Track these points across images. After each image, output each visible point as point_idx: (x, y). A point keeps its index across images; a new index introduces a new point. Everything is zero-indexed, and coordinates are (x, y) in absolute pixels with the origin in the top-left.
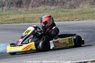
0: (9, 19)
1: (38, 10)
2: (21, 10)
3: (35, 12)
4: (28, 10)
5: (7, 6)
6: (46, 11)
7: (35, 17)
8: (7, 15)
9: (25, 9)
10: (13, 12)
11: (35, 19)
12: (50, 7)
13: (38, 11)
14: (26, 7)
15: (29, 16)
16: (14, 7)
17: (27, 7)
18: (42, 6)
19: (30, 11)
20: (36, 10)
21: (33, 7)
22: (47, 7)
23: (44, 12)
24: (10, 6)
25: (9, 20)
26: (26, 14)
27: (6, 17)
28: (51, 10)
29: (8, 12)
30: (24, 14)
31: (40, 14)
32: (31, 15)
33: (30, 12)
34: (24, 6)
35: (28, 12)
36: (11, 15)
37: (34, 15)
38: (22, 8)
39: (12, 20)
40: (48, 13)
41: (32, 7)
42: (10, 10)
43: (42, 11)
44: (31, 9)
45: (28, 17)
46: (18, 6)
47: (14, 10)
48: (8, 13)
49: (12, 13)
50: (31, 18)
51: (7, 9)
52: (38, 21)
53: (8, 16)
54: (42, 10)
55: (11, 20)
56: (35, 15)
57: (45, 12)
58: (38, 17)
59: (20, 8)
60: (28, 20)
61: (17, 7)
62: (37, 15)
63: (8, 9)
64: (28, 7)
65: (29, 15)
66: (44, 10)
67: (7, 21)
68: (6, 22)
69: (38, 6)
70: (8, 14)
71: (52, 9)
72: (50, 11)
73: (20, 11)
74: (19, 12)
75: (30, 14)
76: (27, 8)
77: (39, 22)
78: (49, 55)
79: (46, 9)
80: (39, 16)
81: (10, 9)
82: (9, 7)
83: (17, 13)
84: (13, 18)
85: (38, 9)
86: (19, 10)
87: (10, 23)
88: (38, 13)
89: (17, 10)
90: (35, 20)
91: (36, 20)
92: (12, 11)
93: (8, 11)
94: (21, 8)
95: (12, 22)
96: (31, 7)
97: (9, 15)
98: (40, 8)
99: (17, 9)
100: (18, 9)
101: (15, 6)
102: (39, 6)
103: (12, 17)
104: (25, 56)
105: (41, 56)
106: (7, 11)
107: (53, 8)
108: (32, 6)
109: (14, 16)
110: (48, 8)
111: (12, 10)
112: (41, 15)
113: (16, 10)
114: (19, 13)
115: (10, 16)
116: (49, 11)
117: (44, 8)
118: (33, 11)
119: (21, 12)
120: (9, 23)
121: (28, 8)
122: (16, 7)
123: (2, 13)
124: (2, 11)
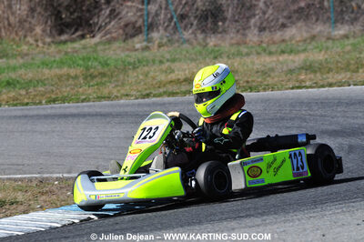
0: (173, 76)
1: (283, 41)
2: (219, 42)
3: (273, 48)
4: (245, 43)
5: (166, 29)
6: (314, 43)
7: (272, 70)
8: (165, 61)
9: (232, 38)
10: (187, 52)
11: (272, 74)
12: (331, 30)
13: (283, 46)
14: (238, 31)
15: (250, 66)
16: (190, 31)
17: (241, 31)
18: (299, 24)
19: (252, 47)
20: (274, 43)
21: (264, 29)
22: (319, 28)
23: (305, 50)
24: (175, 28)
25: (171, 82)
26: (238, 59)
27: (162, 71)
28: (333, 40)
29: (169, 52)
30: (228, 56)
31: (291, 57)
32: (257, 62)
33: (253, 50)
34: (228, 27)
35: (244, 50)
36: (180, 61)
37: (268, 60)
38: (220, 33)
39: (185, 80)
40: (323, 52)
41: (262, 29)
42: (177, 44)
43: (300, 44)
44: (256, 39)
45: (245, 68)
46: (206, 26)
47: (191, 44)
48: (168, 56)
49: (184, 53)
50: (257, 72)
51: (165, 40)
52: (282, 86)
53: (167, 64)
54: (299, 41)
55: (179, 79)
56: (271, 62)
57: (310, 47)
58: (285, 68)
59: (212, 36)
60: (246, 79)
61: (203, 31)
62: (278, 60)
63: (169, 41)
64: (244, 29)
65: (248, 60)
66: (305, 41)
67: (164, 86)
68: (161, 90)
69: (284, 26)
70: (168, 60)
71: (338, 37)
72: (330, 43)
73: (215, 46)
74: (213, 51)
75: (254, 58)
76: (239, 36)
77: (287, 89)
78: (327, 213)
79: (313, 38)
80: (287, 65)
81: (178, 41)
82: (172, 32)
83: (204, 52)
84: (187, 72)
85: (281, 36)
86: (212, 41)
87: (177, 93)
88: (283, 52)
89: (201, 41)
90: (273, 78)
91: (276, 79)
92: (186, 46)
93: (170, 49)
94: (219, 35)
95: (183, 88)
96: (256, 31)
97: (173, 60)
98: (291, 32)
99: (204, 39)
100: (208, 40)
101: (194, 27)
102: (288, 27)
103: (185, 70)
105: (299, 220)
106: (163, 46)
107: (342, 30)
108: (259, 28)
109: (191, 65)
110: (320, 32)
111: (182, 44)
112: (294, 62)
113: (199, 44)
114: (212, 56)
115: (174, 66)
116: (324, 44)
117: (307, 32)
118: (264, 45)
119: (217, 49)
120: (173, 94)
121: (244, 35)
122: (199, 32)
123: (146, 54)
124: (147, 48)
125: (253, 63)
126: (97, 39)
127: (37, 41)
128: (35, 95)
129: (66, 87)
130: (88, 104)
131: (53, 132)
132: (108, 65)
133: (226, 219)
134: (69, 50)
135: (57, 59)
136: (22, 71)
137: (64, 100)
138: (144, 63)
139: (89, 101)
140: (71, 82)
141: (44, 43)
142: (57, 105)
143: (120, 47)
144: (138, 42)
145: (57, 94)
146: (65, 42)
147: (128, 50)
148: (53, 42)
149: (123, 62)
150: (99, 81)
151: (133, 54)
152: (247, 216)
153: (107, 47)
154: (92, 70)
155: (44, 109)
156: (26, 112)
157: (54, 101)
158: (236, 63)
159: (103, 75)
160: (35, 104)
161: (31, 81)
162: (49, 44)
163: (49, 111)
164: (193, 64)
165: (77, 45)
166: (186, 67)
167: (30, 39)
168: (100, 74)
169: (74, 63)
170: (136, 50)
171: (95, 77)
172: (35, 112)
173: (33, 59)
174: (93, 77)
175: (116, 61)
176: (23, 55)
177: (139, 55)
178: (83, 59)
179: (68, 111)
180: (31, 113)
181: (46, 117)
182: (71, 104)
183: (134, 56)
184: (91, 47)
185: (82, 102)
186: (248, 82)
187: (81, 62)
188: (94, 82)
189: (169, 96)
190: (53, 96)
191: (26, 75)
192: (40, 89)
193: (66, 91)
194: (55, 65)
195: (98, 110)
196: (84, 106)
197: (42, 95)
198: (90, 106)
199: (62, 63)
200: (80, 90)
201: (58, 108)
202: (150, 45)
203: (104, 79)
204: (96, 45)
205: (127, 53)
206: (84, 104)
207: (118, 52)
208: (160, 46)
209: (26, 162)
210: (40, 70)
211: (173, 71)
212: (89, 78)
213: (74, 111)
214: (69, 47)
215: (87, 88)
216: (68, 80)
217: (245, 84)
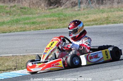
0: (88, 19)
2: (104, 7)
3: (122, 9)
4: (113, 8)
5: (86, 4)
9: (108, 6)
10: (93, 11)
11: (122, 18)
14: (110, 4)
19: (115, 9)
25: (88, 21)
26: (110, 13)
27: (84, 18)
30: (107, 12)
34: (107, 2)
35: (112, 10)
36: (91, 14)
37: (120, 13)
39: (92, 21)
41: (118, 3)
42: (89, 9)
44: (116, 6)
45: (113, 16)
46: (99, 2)
47: (94, 8)
48: (86, 13)
49: (92, 11)
50: (117, 17)
51: (85, 7)
53: (86, 15)
55: (90, 20)
56: (122, 14)
59: (101, 5)
60: (113, 20)
63: (87, 7)
64: (112, 3)
65: (114, 13)
67: (85, 22)
70: (86, 14)
73: (102, 9)
74: (102, 10)
75: (116, 12)
81: (90, 7)
82: (88, 4)
83: (98, 11)
84: (93, 18)
87: (90, 25)
92: (92, 9)
93: (87, 10)
94: (104, 5)
95: (92, 23)
96: (116, 4)
97: (88, 14)
100: (100, 7)
101: (95, 3)
104: (110, 66)
109: (94, 16)
111: (91, 8)
113: (97, 8)
114: (101, 12)
115: (89, 16)
118: (119, 8)
119: (103, 10)
121: (112, 5)
122: (97, 4)
123: (79, 12)
124: (79, 10)
125: (116, 14)
126: (62, 8)
127: (42, 9)
128: (42, 27)
129: (52, 23)
130: (60, 29)
131: (48, 39)
132: (66, 16)
133: (107, 66)
134: (53, 11)
135: (49, 14)
136: (38, 19)
137: (52, 28)
138: (79, 15)
139: (60, 28)
140: (54, 22)
141: (45, 9)
142: (49, 30)
143: (70, 10)
144: (76, 8)
145: (49, 26)
146: (52, 9)
147: (73, 11)
148: (48, 9)
149: (71, 15)
150: (63, 21)
151: (75, 12)
152: (114, 65)
153: (66, 10)
154: (61, 18)
155: (45, 31)
156: (39, 32)
157: (48, 28)
158: (110, 14)
159: (65, 19)
160: (42, 29)
161: (40, 22)
162: (46, 10)
163: (47, 32)
164: (95, 15)
165: (56, 10)
166: (92, 16)
167: (40, 8)
168: (64, 19)
169: (55, 15)
170: (76, 11)
171: (62, 20)
172: (42, 32)
173: (41, 15)
174: (61, 20)
175: (69, 14)
176: (38, 13)
177: (77, 12)
178: (58, 14)
179: (53, 32)
180: (41, 33)
181: (46, 34)
182: (54, 29)
183: (75, 13)
184: (60, 10)
185: (58, 28)
186: (114, 21)
187: (57, 15)
188: (62, 22)
189: (87, 26)
190: (48, 27)
191: (39, 20)
192: (44, 24)
193: (52, 25)
194: (48, 16)
195: (63, 31)
196: (58, 30)
197: (44, 27)
198: (60, 30)
199: (51, 16)
200: (57, 25)
201: (50, 31)
202: (80, 9)
203: (65, 21)
204: (62, 9)
205: (73, 12)
206: (58, 29)
207: (70, 11)
208: (84, 9)
209: (39, 49)
210: (43, 18)
211: (88, 18)
212: (60, 21)
213: (55, 32)
214: (53, 10)
215: (59, 24)
216: (53, 21)
217: (113, 21)
